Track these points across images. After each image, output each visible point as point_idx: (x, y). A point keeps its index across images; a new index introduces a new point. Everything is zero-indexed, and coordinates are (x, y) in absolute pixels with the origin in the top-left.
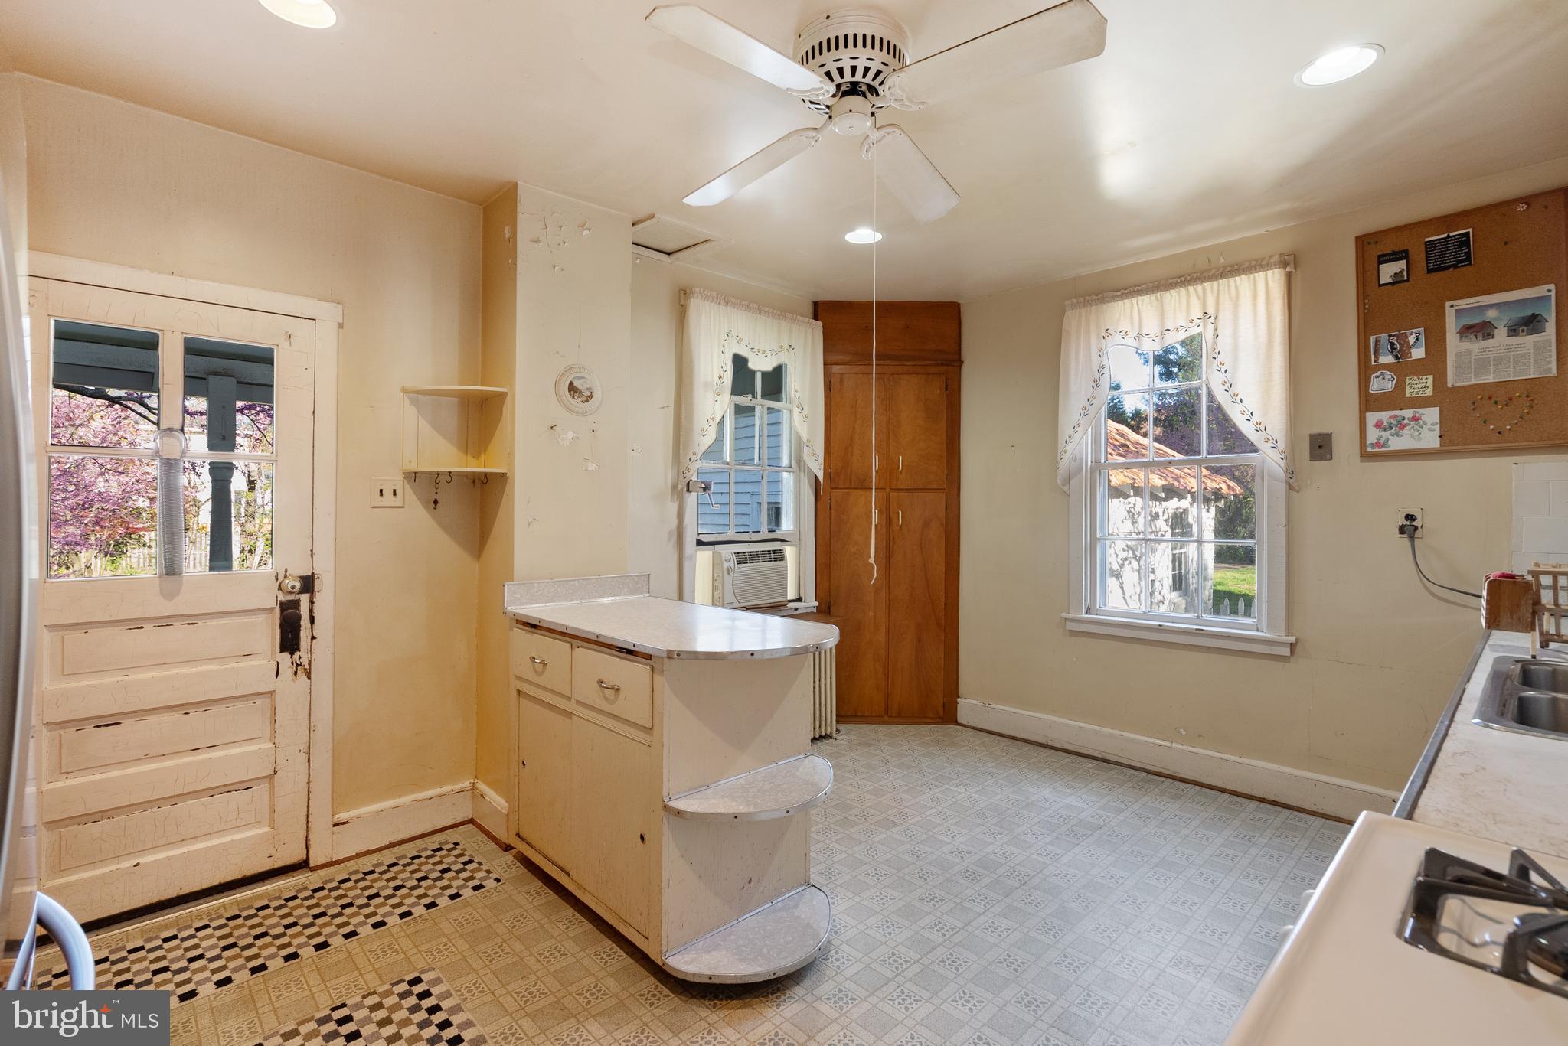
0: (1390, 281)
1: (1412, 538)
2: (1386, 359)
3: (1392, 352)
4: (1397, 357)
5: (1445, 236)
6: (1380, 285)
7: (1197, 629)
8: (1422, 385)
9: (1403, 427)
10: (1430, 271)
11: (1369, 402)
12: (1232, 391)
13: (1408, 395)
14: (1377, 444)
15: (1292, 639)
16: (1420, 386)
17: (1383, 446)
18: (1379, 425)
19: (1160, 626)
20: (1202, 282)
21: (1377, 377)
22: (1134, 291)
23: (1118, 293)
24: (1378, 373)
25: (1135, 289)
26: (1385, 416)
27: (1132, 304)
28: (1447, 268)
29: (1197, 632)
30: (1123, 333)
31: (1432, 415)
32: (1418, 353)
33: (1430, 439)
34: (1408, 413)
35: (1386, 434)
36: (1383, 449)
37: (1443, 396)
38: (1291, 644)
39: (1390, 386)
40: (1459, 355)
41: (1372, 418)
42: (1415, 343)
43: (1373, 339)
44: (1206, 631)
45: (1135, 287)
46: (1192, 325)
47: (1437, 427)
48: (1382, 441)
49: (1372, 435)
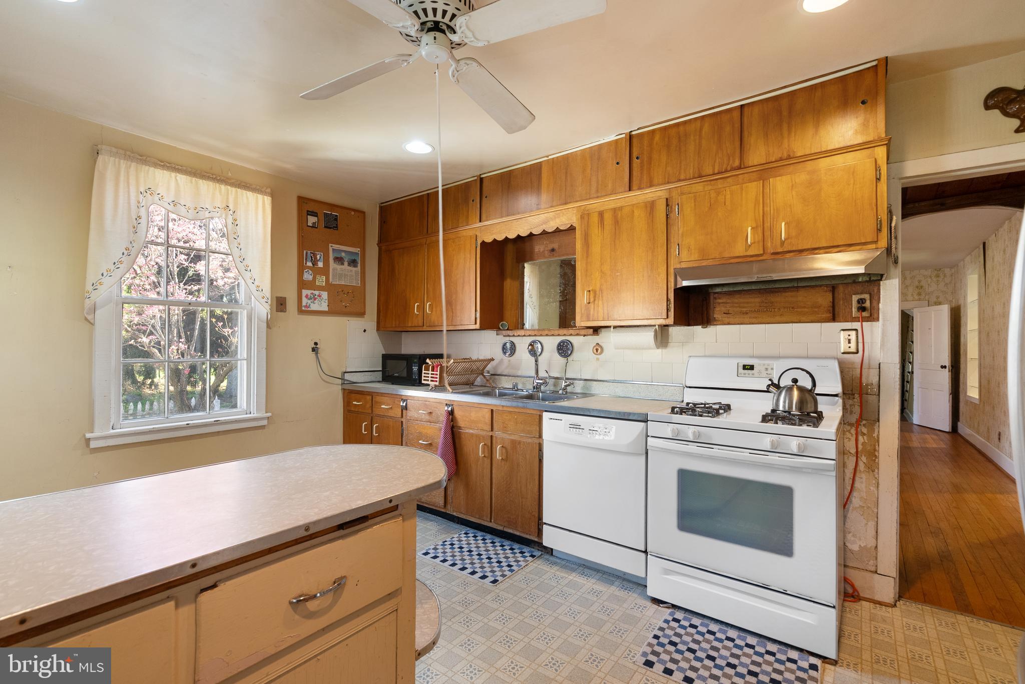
0: (311, 225)
1: (317, 354)
2: (309, 264)
3: (311, 261)
4: (313, 265)
5: (330, 213)
6: (308, 226)
7: (215, 421)
8: (321, 281)
9: (315, 299)
10: (325, 227)
11: (302, 284)
12: (245, 263)
13: (317, 284)
14: (306, 306)
15: (269, 414)
16: (321, 280)
17: (308, 308)
18: (307, 296)
19: (187, 424)
20: (226, 185)
21: (306, 272)
22: (175, 168)
23: (162, 164)
24: (306, 270)
25: (177, 167)
26: (309, 292)
27: (171, 177)
28: (330, 228)
29: (216, 422)
30: (160, 196)
31: (325, 295)
32: (320, 264)
33: (324, 307)
34: (317, 293)
35: (309, 302)
36: (309, 309)
37: (329, 287)
38: (268, 417)
39: (310, 278)
40: (334, 270)
41: (305, 292)
42: (319, 259)
43: (305, 252)
44: (221, 420)
45: (178, 165)
46: (214, 210)
47: (327, 301)
48: (308, 305)
49: (305, 301)
